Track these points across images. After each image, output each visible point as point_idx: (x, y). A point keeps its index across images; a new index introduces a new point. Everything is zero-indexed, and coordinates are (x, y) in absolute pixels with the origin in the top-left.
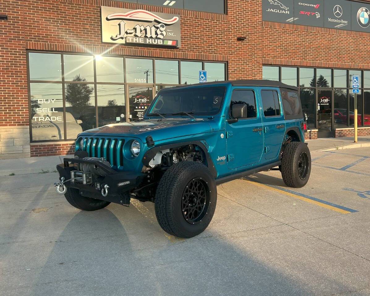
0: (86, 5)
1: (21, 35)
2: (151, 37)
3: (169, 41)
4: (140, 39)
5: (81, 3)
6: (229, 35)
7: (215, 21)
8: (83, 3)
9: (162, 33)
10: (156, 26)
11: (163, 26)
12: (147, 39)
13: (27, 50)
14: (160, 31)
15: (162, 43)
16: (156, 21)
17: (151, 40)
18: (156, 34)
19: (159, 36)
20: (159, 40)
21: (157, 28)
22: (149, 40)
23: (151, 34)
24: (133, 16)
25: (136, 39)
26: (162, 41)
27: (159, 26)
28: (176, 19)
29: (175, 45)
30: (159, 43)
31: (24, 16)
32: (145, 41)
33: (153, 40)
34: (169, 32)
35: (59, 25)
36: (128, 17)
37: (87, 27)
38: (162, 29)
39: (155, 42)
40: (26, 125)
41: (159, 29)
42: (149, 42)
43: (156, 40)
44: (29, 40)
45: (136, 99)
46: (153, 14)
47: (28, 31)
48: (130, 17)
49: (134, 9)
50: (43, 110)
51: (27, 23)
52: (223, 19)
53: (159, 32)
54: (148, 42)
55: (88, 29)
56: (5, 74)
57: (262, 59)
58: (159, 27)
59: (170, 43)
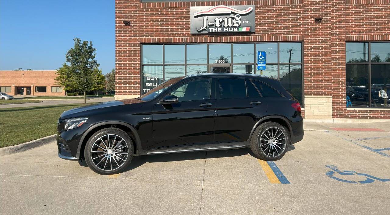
0: (180, 8)
1: (138, 33)
2: (228, 27)
3: (243, 28)
4: (219, 29)
5: (177, 6)
6: (305, 17)
7: (291, 6)
8: (178, 6)
9: (238, 21)
10: (232, 17)
11: (238, 17)
12: (225, 29)
13: (141, 43)
14: (236, 20)
15: (237, 30)
16: (232, 13)
18: (233, 23)
19: (235, 25)
20: (234, 28)
21: (233, 18)
22: (226, 29)
23: (228, 24)
24: (213, 11)
25: (215, 29)
26: (237, 28)
27: (235, 16)
28: (250, 9)
29: (248, 30)
30: (234, 31)
31: (140, 20)
32: (223, 29)
33: (230, 28)
34: (244, 20)
35: (161, 24)
36: (210, 13)
37: (181, 23)
38: (237, 19)
39: (231, 30)
40: (138, 95)
43: (232, 28)
44: (142, 37)
46: (230, 8)
47: (142, 30)
48: (212, 12)
49: (215, 6)
50: (150, 85)
51: (141, 25)
52: (299, 3)
53: (234, 21)
54: (225, 31)
55: (181, 25)
56: (127, 60)
57: (346, 37)
59: (244, 29)
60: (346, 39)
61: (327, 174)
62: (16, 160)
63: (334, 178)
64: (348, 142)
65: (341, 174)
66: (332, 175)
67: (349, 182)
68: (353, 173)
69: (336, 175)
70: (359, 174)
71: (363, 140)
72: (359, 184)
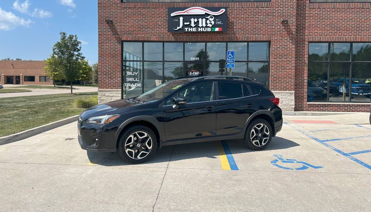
0: (158, 8)
2: (202, 27)
4: (194, 28)
5: (155, 7)
6: (272, 19)
7: (260, 8)
9: (211, 22)
10: (206, 18)
11: (212, 17)
12: (199, 28)
13: (122, 41)
14: (210, 21)
15: (210, 30)
16: (206, 14)
17: (202, 28)
18: (206, 24)
19: (209, 25)
20: (208, 28)
22: (200, 29)
23: (202, 24)
24: (189, 12)
25: (190, 29)
26: (210, 28)
28: (222, 11)
29: (221, 30)
30: (208, 31)
32: (197, 29)
33: (204, 28)
34: (217, 21)
36: (185, 13)
37: (159, 23)
38: (211, 19)
40: (119, 88)
41: (208, 20)
42: (200, 30)
43: (206, 28)
44: (123, 35)
45: (191, 72)
46: (204, 9)
47: (123, 29)
48: (187, 13)
50: (130, 79)
51: (122, 24)
52: (268, 6)
53: (208, 22)
56: (109, 56)
57: (309, 37)
58: (209, 18)
59: (217, 29)
60: (309, 39)
61: (272, 162)
62: (8, 149)
63: (277, 165)
64: (301, 133)
65: (284, 162)
66: (276, 163)
67: (288, 169)
68: (294, 161)
69: (279, 163)
70: (298, 162)
71: (315, 132)
72: (295, 170)
